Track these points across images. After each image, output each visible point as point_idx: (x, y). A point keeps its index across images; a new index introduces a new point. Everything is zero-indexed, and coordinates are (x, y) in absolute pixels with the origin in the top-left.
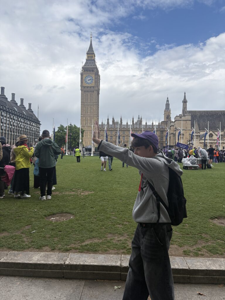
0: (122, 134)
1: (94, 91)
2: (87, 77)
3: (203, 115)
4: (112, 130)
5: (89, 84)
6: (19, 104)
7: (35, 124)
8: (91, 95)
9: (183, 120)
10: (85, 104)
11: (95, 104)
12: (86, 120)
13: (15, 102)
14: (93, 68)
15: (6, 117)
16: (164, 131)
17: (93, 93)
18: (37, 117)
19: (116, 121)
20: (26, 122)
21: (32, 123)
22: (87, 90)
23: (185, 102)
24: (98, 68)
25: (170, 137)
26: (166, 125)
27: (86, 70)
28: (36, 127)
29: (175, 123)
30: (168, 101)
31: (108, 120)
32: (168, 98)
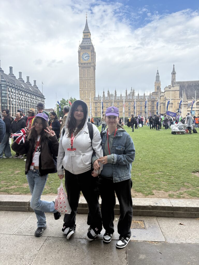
0: (116, 105)
1: (90, 67)
2: (84, 54)
3: (191, 85)
4: (108, 101)
5: (86, 60)
6: (26, 81)
7: (40, 98)
8: (88, 70)
9: (172, 91)
10: (83, 79)
11: (91, 78)
12: (85, 93)
13: (22, 80)
14: (89, 46)
15: (15, 93)
16: (155, 101)
17: (89, 69)
18: (42, 93)
19: (111, 93)
20: (32, 97)
21: (37, 98)
22: (85, 66)
23: (174, 73)
24: (93, 45)
25: (160, 106)
26: (156, 95)
27: (83, 48)
28: (41, 101)
29: (165, 93)
30: (158, 73)
31: (104, 92)
32: (158, 71)
